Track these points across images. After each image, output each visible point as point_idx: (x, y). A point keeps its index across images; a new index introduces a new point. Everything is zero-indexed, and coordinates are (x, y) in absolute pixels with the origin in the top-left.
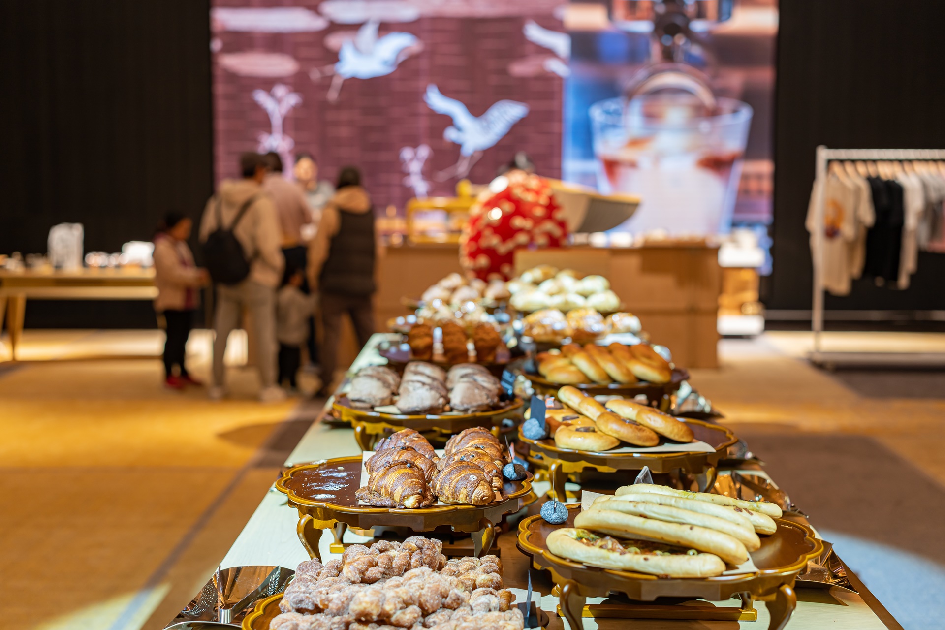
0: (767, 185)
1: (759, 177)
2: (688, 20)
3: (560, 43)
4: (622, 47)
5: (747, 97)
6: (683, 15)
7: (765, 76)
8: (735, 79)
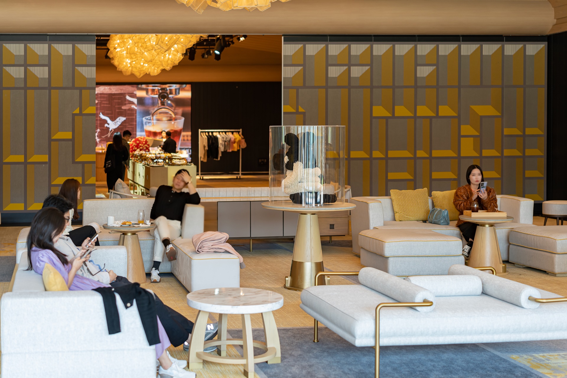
0: (190, 138)
1: (187, 136)
2: (168, 95)
3: (135, 101)
4: (150, 101)
5: (183, 115)
6: (167, 93)
7: (188, 109)
8: (180, 110)
